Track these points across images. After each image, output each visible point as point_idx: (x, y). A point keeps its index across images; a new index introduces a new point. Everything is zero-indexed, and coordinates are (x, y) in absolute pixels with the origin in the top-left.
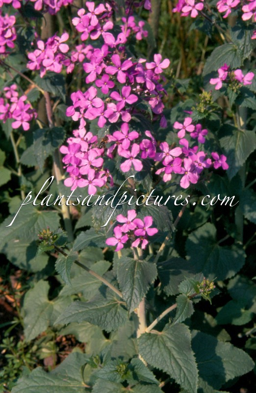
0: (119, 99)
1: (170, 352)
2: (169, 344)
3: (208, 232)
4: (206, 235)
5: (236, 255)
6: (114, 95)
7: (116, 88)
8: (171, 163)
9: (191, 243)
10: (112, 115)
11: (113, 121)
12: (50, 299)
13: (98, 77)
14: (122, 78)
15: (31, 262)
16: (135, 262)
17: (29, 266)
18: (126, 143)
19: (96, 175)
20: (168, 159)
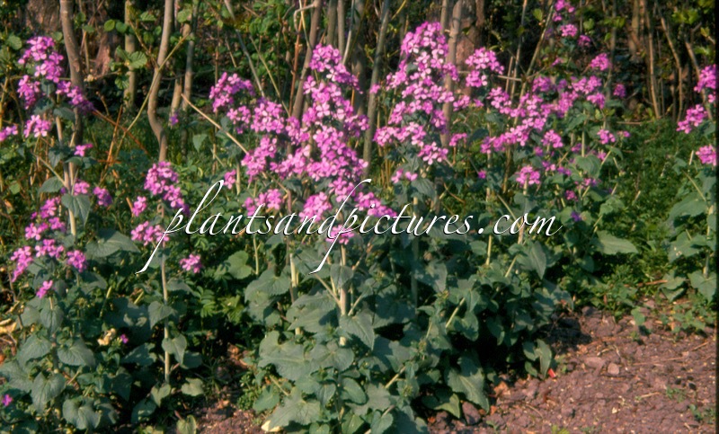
0: (337, 163)
1: (359, 326)
2: (358, 323)
3: (391, 290)
4: (390, 292)
5: (409, 308)
6: (335, 161)
7: (337, 156)
8: (363, 202)
9: (380, 297)
10: (334, 171)
11: (334, 174)
12: (280, 343)
13: (328, 152)
14: (340, 152)
15: (267, 319)
16: (340, 267)
17: (265, 322)
18: (340, 187)
19: (323, 204)
20: (361, 200)
